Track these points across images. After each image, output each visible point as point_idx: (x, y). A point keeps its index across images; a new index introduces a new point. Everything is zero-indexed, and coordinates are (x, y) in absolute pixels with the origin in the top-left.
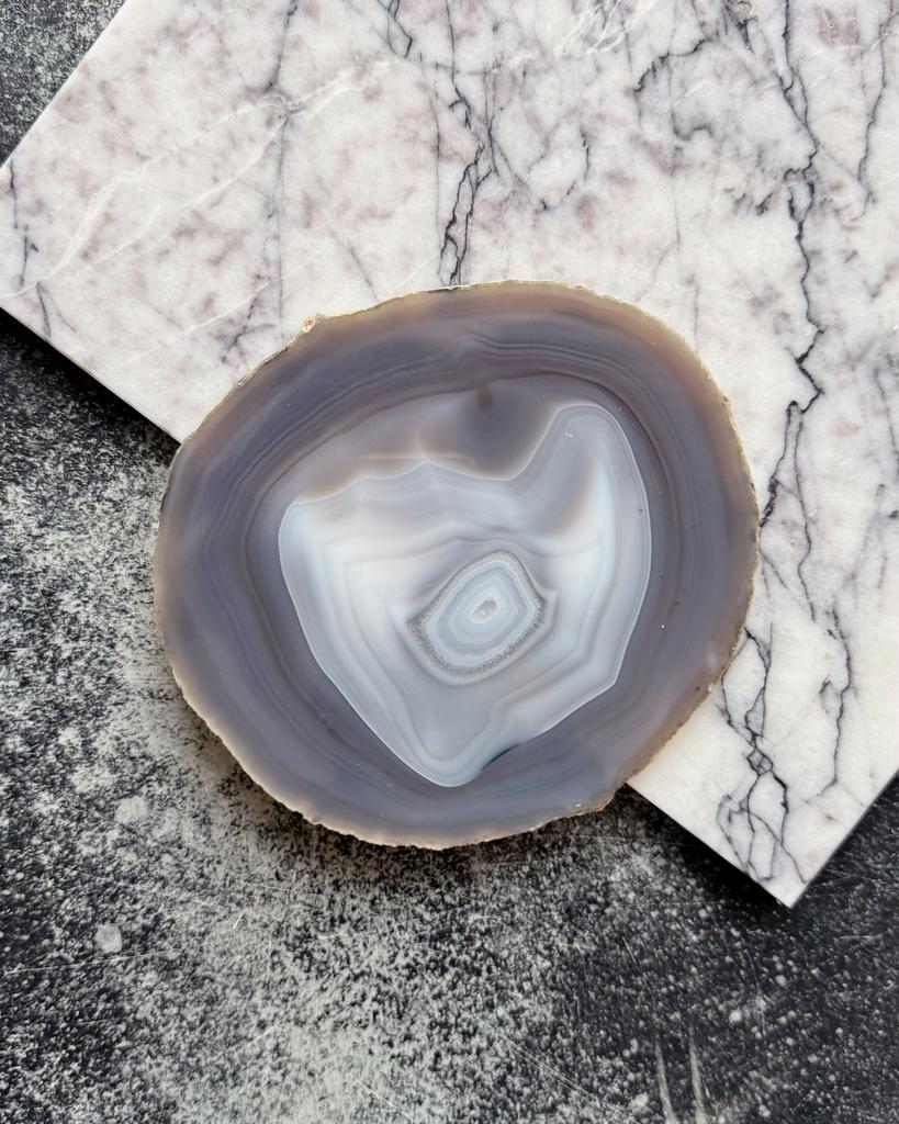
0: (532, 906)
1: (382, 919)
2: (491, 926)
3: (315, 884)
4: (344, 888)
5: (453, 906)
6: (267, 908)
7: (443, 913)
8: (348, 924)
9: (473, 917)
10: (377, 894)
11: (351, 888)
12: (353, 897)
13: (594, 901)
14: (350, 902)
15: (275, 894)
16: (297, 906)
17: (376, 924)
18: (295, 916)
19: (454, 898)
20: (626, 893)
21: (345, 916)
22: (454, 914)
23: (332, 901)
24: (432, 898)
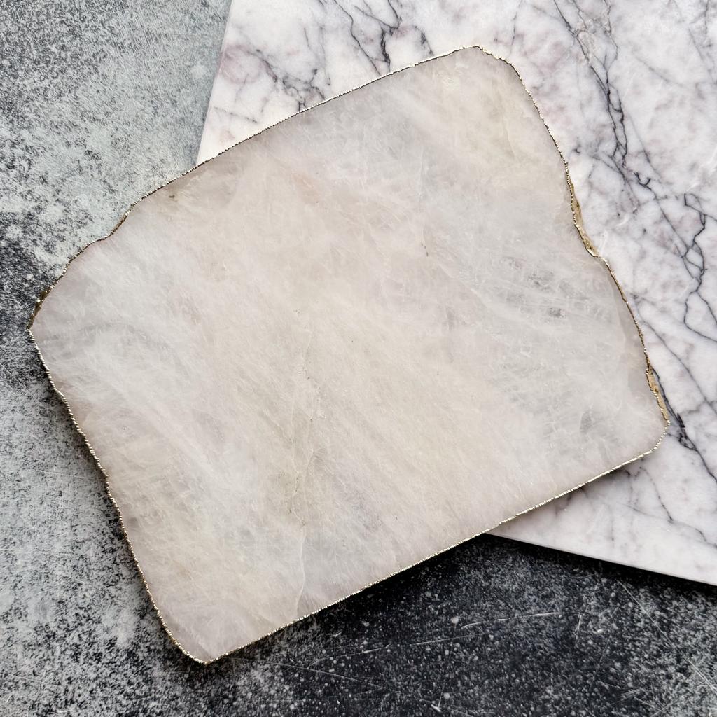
0: (189, 699)
1: (97, 703)
2: (163, 710)
3: (56, 679)
4: (74, 682)
5: (141, 697)
6: (27, 692)
7: (134, 701)
8: (76, 704)
9: (152, 704)
10: (94, 687)
11: (79, 682)
12: (79, 688)
13: (226, 697)
14: (78, 691)
15: (32, 684)
16: (46, 692)
17: (92, 705)
18: (44, 698)
19: (142, 692)
20: (247, 693)
21: (74, 700)
22: (141, 702)
23: (67, 690)
24: (128, 691)
